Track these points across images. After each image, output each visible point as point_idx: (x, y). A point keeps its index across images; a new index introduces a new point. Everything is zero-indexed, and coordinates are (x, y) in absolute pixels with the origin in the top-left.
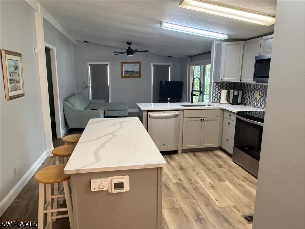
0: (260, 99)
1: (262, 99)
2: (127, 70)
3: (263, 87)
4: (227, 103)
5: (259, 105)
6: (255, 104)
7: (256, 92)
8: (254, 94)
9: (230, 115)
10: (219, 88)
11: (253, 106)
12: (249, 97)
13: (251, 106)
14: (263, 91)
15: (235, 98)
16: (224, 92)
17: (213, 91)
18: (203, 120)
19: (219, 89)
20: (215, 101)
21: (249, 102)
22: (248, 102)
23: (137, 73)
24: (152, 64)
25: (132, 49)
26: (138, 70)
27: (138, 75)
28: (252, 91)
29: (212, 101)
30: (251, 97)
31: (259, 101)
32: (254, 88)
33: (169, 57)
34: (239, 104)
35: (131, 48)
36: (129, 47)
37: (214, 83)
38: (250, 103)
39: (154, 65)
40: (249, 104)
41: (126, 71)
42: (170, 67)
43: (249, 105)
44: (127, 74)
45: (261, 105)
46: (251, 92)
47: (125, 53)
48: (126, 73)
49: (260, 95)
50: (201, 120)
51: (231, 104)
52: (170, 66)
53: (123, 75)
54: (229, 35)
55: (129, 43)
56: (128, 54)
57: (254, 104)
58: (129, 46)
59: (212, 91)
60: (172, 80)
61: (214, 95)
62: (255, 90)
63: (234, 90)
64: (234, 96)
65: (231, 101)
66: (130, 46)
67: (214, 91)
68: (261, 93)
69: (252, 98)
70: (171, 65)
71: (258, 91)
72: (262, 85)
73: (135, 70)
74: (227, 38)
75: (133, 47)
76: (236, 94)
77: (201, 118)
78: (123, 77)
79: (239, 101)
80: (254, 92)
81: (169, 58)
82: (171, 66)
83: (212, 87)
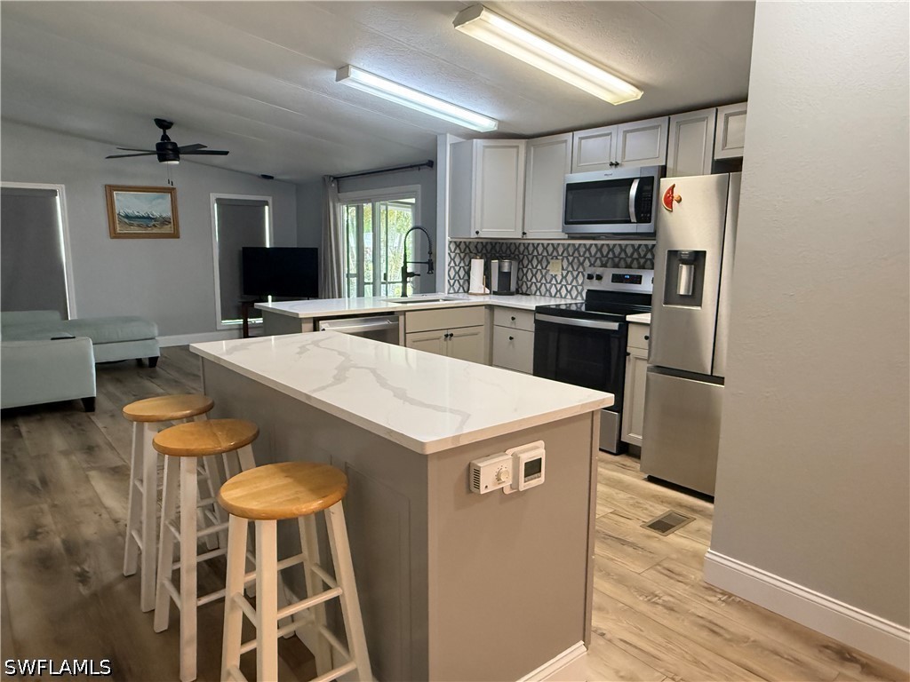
0: (564, 277)
1: (570, 278)
2: (129, 212)
3: (569, 249)
4: (488, 291)
5: (564, 292)
6: (553, 291)
7: (551, 261)
8: (547, 266)
9: (513, 319)
10: (462, 255)
11: (548, 294)
12: (534, 275)
13: (541, 295)
14: (571, 259)
15: (505, 277)
16: (478, 265)
17: (450, 263)
18: (452, 335)
19: (462, 259)
20: (454, 289)
21: (536, 286)
22: (534, 288)
23: (165, 221)
24: (213, 197)
25: (175, 144)
26: (168, 213)
27: (168, 229)
28: (542, 260)
29: (449, 290)
30: (539, 276)
31: (564, 283)
32: (545, 254)
33: (265, 177)
34: (512, 294)
35: (172, 140)
36: (165, 137)
37: (451, 242)
38: (539, 289)
39: (218, 201)
40: (536, 292)
41: (127, 216)
42: (267, 208)
43: (535, 294)
44: (132, 225)
45: (569, 292)
46: (540, 262)
47: (152, 153)
48: (126, 220)
49: (563, 269)
50: (447, 336)
51: (495, 293)
52: (266, 203)
53: (115, 229)
54: (500, 122)
55: (164, 124)
56: (162, 158)
57: (548, 290)
58: (165, 132)
59: (447, 264)
60: (275, 243)
61: (452, 275)
62: (549, 258)
63: (501, 258)
64: (501, 273)
65: (495, 287)
66: (169, 132)
67: (452, 264)
68: (565, 263)
69: (544, 276)
70: (270, 200)
71: (557, 259)
72: (566, 246)
73: (157, 214)
74: (496, 129)
75: (178, 137)
76: (506, 269)
77: (445, 332)
78: (115, 235)
79: (513, 287)
80: (548, 263)
81: (265, 181)
82: (270, 202)
83: (447, 255)
